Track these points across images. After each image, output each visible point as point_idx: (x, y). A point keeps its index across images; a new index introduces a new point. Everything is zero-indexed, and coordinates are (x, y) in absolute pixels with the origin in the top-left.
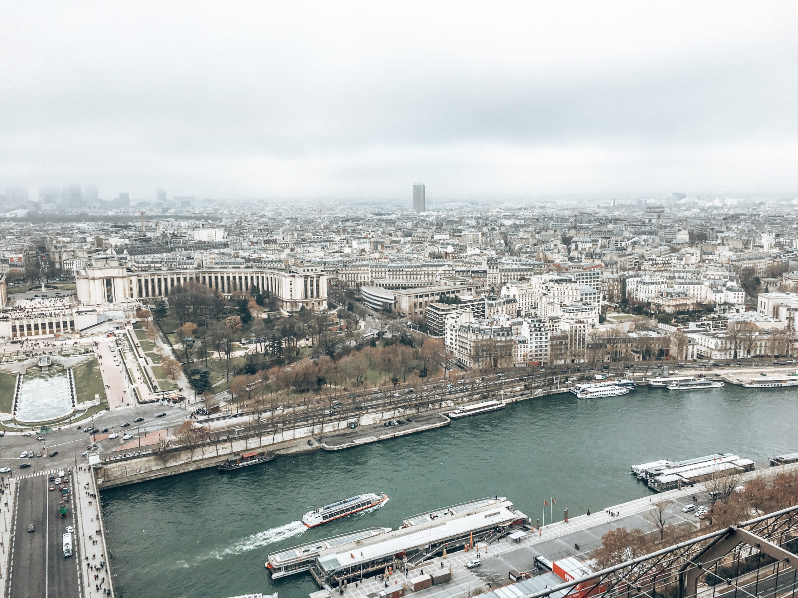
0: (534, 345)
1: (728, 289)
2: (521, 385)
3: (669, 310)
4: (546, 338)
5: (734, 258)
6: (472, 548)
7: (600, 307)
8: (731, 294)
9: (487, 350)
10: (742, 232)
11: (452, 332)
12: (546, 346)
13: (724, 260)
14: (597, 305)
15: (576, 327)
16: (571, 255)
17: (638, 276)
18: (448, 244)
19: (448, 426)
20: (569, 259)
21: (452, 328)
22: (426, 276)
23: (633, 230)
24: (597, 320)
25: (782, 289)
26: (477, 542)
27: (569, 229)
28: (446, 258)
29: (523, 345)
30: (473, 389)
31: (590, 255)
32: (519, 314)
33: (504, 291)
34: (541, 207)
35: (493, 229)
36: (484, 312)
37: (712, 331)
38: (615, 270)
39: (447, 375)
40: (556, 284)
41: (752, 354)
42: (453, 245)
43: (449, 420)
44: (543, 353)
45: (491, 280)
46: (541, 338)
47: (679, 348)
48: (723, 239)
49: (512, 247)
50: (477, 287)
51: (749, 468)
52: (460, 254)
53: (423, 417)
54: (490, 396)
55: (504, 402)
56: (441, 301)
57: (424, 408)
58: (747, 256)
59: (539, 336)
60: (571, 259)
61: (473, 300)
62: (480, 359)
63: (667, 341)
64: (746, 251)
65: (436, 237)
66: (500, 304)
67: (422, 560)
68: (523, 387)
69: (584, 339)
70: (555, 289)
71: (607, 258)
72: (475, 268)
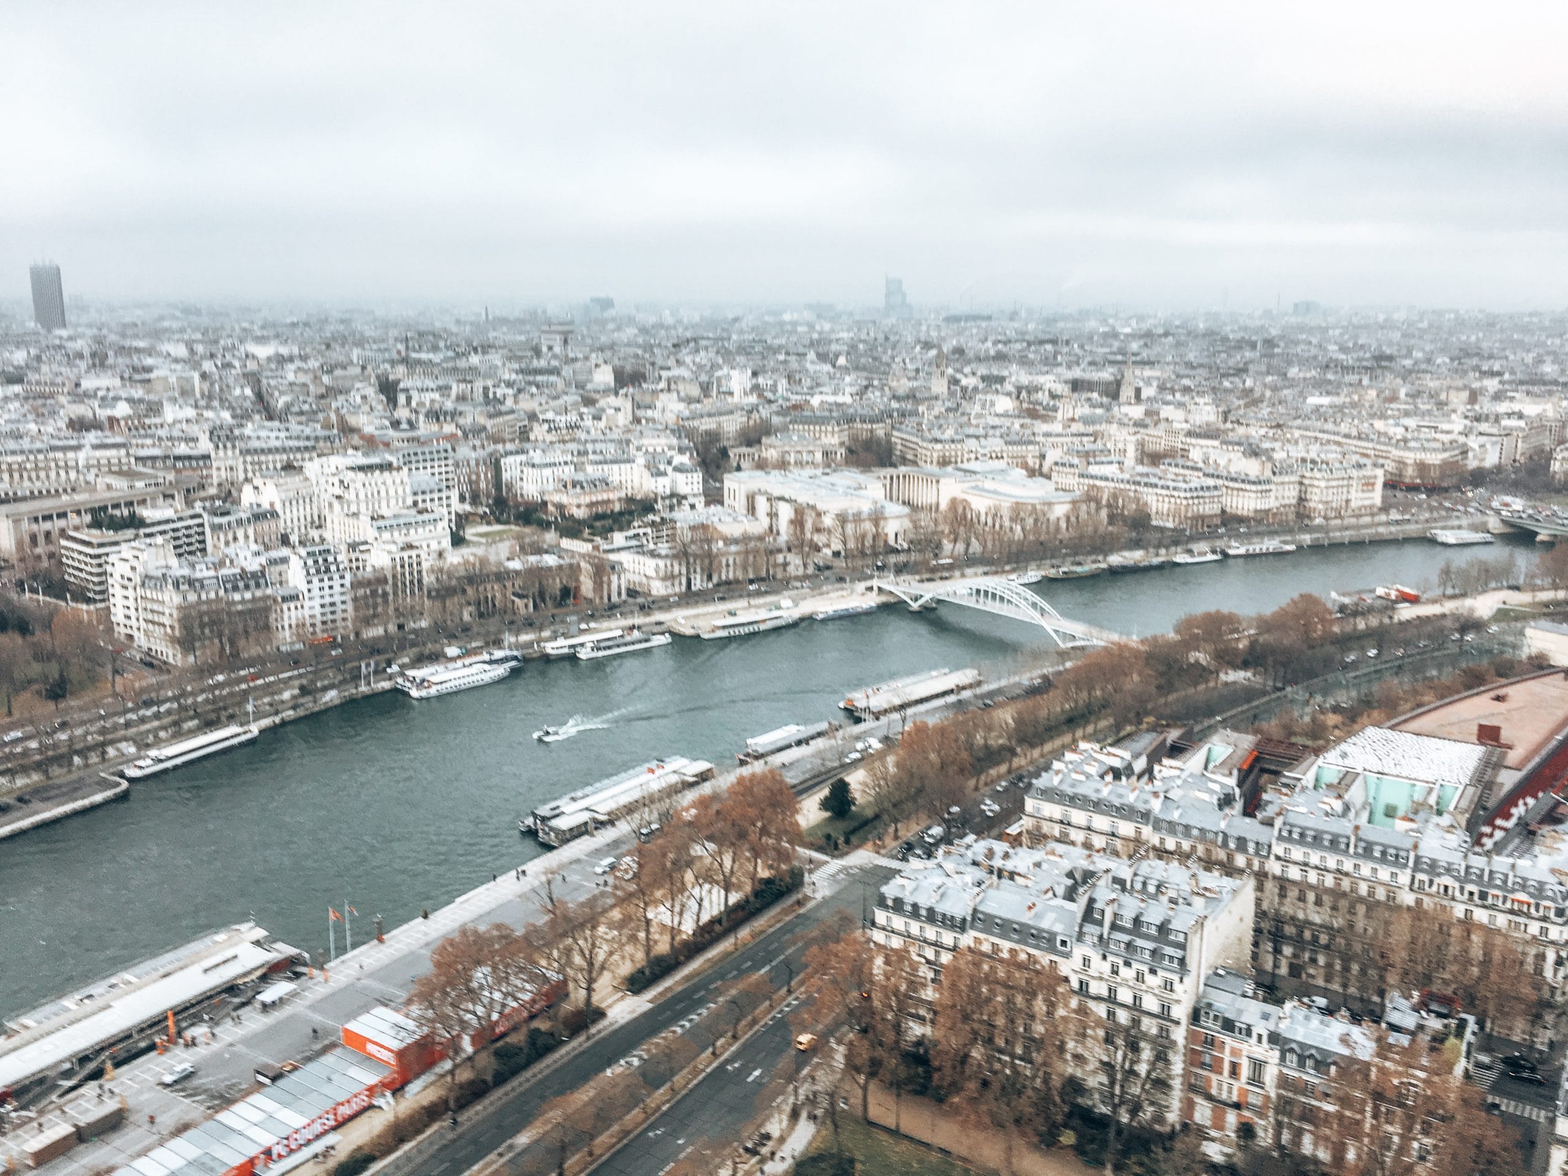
0: (317, 602)
1: (677, 469)
2: (293, 688)
3: (580, 513)
4: (342, 585)
5: (687, 413)
6: (175, 1043)
7: (453, 517)
8: (680, 477)
9: (212, 623)
10: (700, 367)
11: (125, 593)
12: (343, 602)
13: (671, 418)
14: (445, 511)
15: (402, 559)
16: (396, 415)
17: (522, 451)
18: (116, 399)
19: (124, 797)
20: (392, 424)
21: (126, 582)
22: (62, 473)
23: (516, 366)
24: (446, 542)
25: (761, 465)
26: (186, 1028)
27: (393, 363)
28: (111, 427)
29: (292, 606)
30: (183, 708)
31: (435, 415)
32: (285, 540)
33: (248, 496)
34: (342, 321)
35: (228, 365)
36: (203, 542)
37: (651, 546)
38: (478, 443)
39: (119, 688)
40: (361, 475)
41: (715, 580)
42: (130, 401)
43: (125, 784)
44: (339, 616)
45: (223, 473)
46: (331, 587)
47: (595, 583)
48: (669, 381)
49: (272, 402)
50: (188, 491)
51: (703, 777)
52: (147, 421)
53: (59, 787)
54: (223, 719)
55: (254, 729)
56: (96, 524)
57: (61, 766)
58: (706, 410)
59: (326, 583)
60: (396, 424)
61: (175, 517)
62: (197, 644)
63: (574, 570)
64: (706, 401)
65: (88, 384)
66: (240, 522)
67: (54, 1097)
68: (296, 692)
69: (420, 581)
70: (359, 485)
71: (467, 421)
72: (182, 449)
